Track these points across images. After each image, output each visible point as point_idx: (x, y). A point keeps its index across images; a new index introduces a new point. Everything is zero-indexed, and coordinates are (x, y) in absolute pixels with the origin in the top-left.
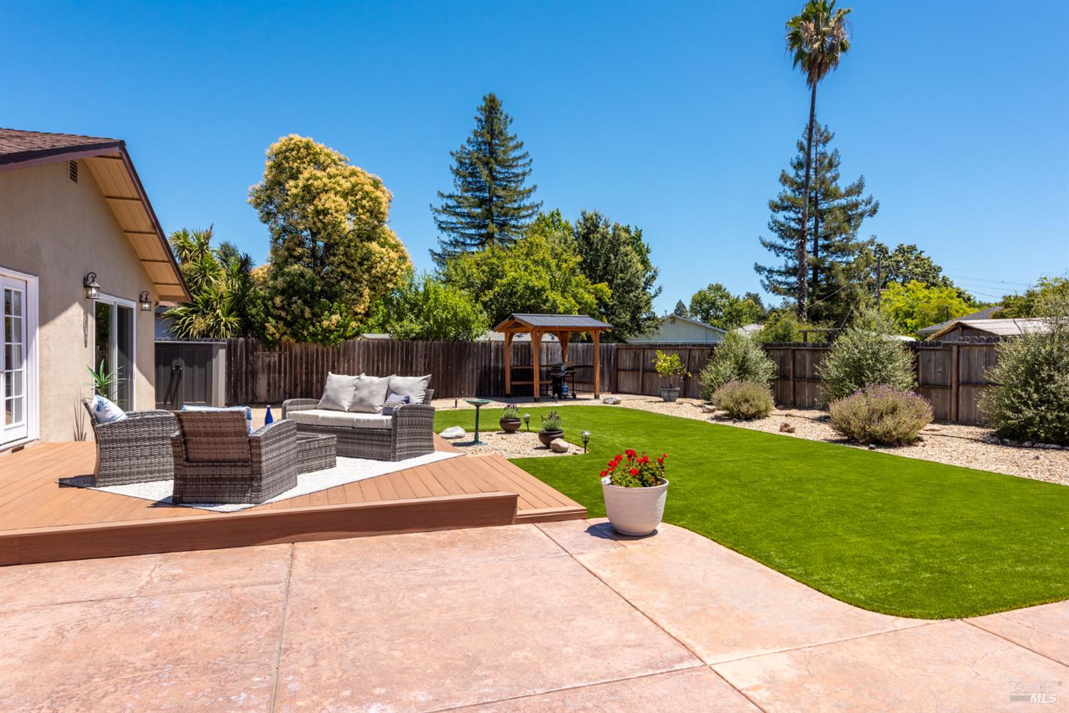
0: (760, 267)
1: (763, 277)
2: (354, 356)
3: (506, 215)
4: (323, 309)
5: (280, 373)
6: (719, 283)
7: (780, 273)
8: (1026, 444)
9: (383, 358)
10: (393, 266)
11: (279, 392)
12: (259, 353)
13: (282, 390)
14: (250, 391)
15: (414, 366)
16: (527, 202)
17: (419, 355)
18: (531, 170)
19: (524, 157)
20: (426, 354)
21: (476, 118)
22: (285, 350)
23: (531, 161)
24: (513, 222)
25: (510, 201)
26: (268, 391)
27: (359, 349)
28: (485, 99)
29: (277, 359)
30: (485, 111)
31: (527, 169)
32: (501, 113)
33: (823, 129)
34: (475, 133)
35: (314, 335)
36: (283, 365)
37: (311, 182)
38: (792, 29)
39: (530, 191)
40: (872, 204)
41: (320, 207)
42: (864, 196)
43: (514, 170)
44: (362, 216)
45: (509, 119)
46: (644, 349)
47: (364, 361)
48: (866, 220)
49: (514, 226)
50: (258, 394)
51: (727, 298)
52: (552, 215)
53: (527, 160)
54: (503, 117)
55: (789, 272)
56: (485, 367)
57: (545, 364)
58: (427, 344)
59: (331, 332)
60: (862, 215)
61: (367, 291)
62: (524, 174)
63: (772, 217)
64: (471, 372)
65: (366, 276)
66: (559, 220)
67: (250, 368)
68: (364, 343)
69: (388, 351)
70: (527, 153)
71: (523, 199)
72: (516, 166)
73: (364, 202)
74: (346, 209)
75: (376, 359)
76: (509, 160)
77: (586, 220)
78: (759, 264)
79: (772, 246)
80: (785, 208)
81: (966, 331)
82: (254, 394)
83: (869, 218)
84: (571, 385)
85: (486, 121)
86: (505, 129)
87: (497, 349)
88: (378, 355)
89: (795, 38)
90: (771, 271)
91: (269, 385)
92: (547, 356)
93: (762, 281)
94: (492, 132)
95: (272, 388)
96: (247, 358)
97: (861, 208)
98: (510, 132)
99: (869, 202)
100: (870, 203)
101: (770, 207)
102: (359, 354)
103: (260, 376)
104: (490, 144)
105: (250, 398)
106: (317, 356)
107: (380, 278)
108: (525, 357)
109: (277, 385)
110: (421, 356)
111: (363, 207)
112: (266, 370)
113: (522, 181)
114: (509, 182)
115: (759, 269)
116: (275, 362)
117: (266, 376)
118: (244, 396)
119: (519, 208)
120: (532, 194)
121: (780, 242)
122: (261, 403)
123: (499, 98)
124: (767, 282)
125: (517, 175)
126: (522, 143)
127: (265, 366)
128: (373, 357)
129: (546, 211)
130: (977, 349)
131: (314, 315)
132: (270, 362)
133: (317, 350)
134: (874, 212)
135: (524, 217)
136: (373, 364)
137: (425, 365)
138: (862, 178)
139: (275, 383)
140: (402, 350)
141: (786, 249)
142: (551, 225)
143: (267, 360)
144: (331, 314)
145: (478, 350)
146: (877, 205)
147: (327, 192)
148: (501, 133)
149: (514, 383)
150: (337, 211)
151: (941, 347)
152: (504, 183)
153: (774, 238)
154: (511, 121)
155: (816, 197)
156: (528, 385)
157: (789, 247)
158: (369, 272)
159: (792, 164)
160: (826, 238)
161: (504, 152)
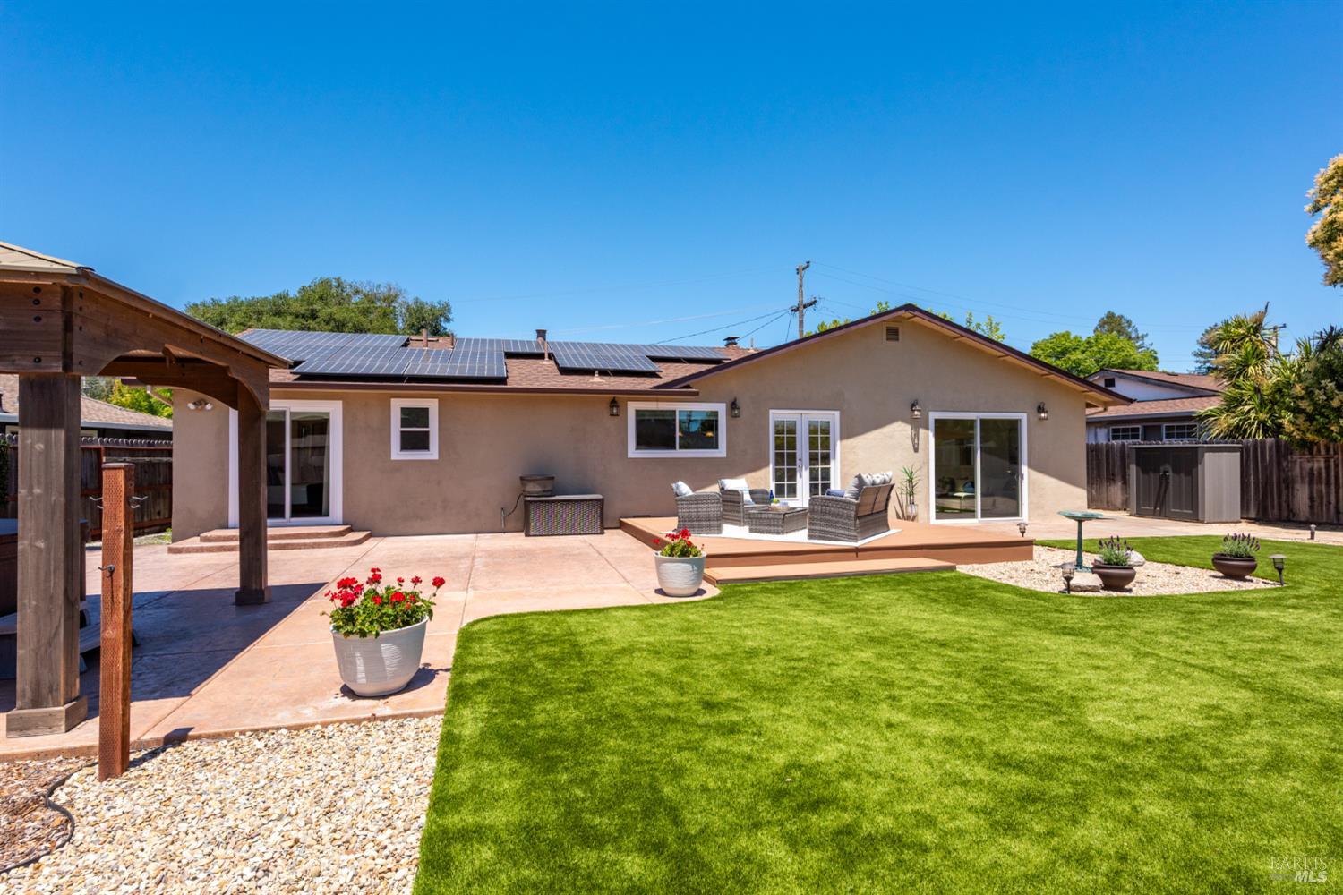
5: (1328, 484)
11: (1328, 509)
12: (1294, 457)
13: (1332, 506)
14: (1284, 505)
22: (1336, 453)
26: (1311, 507)
29: (1322, 464)
36: (1333, 474)
50: (1296, 508)
67: (1283, 475)
82: (1290, 510)
91: (1311, 498)
95: (1316, 504)
96: (1279, 463)
103: (1298, 486)
105: (1285, 514)
109: (1325, 500)
112: (1307, 479)
116: (1320, 469)
117: (1307, 486)
118: (1276, 511)
122: (1301, 522)
127: (1305, 473)
132: (1312, 469)
139: (1321, 498)
143: (1307, 466)
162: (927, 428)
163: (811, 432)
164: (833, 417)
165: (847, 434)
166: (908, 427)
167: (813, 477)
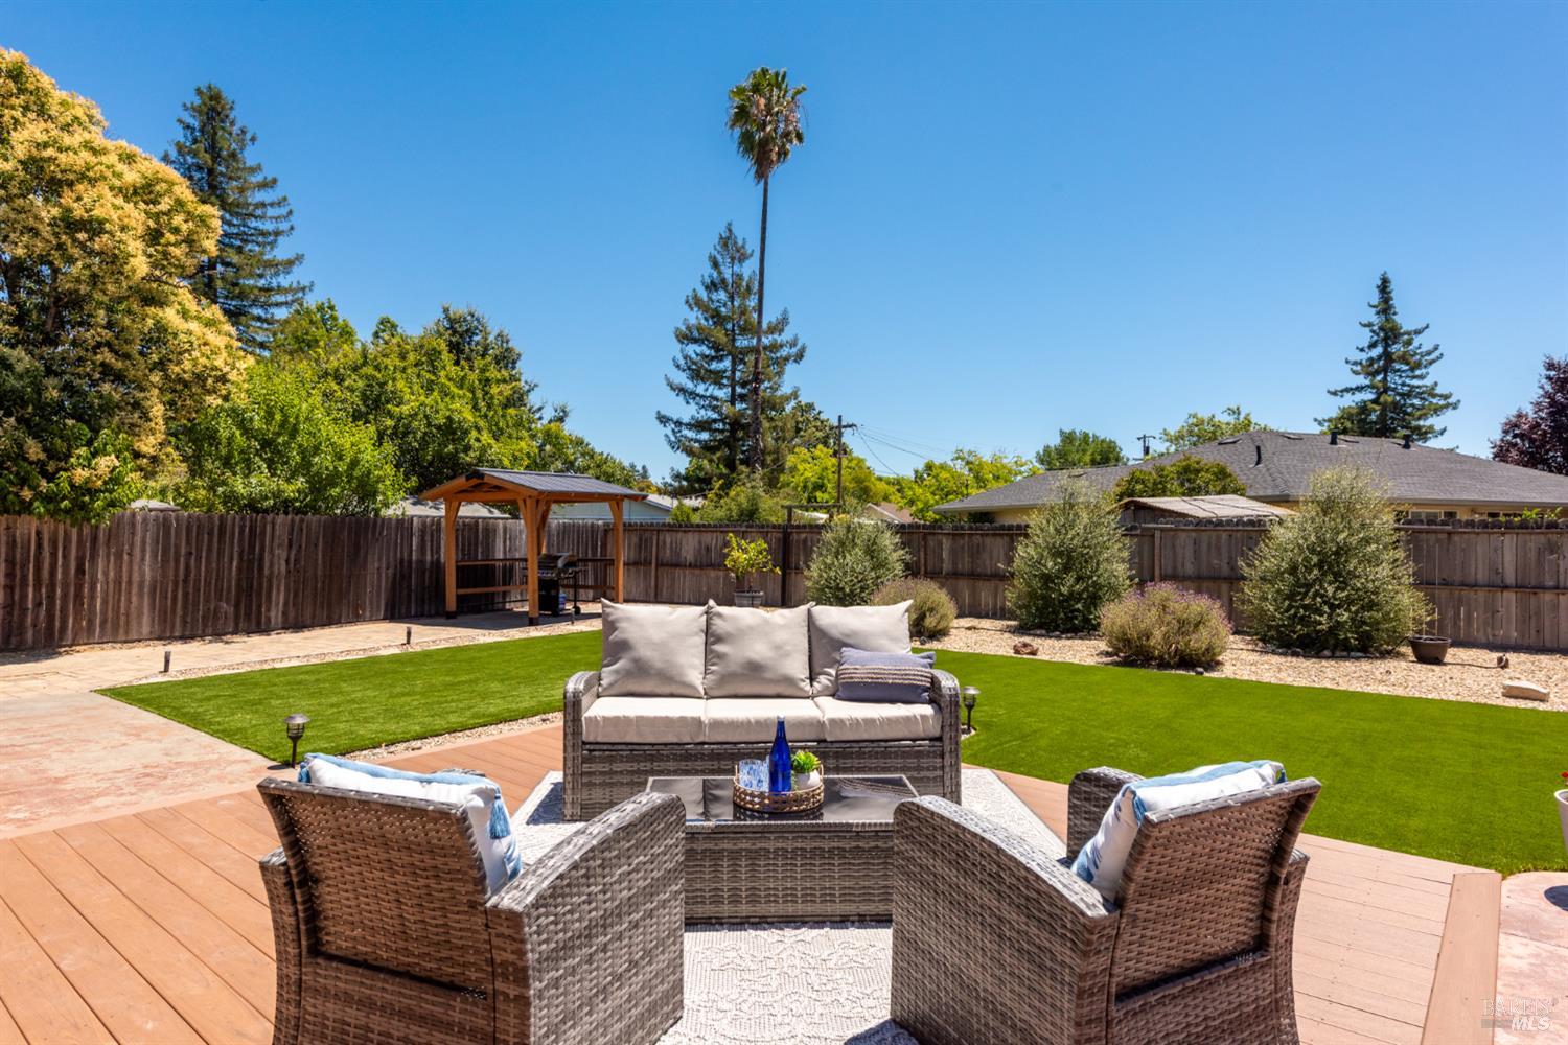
0: (664, 417)
1: (668, 431)
2: (132, 546)
3: (242, 296)
4: (71, 441)
6: (580, 435)
7: (690, 426)
8: (1327, 653)
9: (199, 550)
10: (219, 363)
15: (267, 565)
16: (284, 281)
17: (276, 541)
18: (292, 228)
19: (279, 203)
20: (290, 540)
21: (180, 121)
23: (290, 212)
24: (256, 311)
25: (251, 275)
27: (146, 531)
28: (199, 92)
30: (200, 112)
31: (284, 226)
32: (233, 124)
33: (740, 243)
34: (180, 148)
35: (49, 499)
37: (50, 152)
38: (737, 101)
39: (290, 263)
40: (798, 347)
41: (79, 213)
42: (786, 336)
43: (260, 224)
44: (171, 248)
45: (248, 136)
46: (658, 531)
47: (155, 556)
48: (790, 367)
49: (259, 319)
51: (592, 457)
52: (320, 309)
53: (283, 211)
54: (236, 130)
55: (700, 426)
56: (402, 560)
57: (501, 557)
58: (293, 521)
59: (93, 493)
60: (787, 359)
61: (158, 410)
62: (277, 233)
63: (682, 351)
64: (377, 573)
65: (156, 378)
66: (334, 318)
68: (156, 519)
69: (210, 534)
70: (285, 199)
71: (277, 274)
72: (262, 218)
73: (178, 220)
74: (140, 230)
75: (183, 551)
76: (249, 204)
77: (452, 321)
78: (663, 413)
79: (682, 390)
80: (695, 341)
81: (1142, 513)
83: (795, 364)
84: (571, 591)
85: (202, 130)
86: (242, 150)
87: (423, 531)
88: (188, 542)
89: (742, 114)
90: (678, 423)
92: (505, 542)
93: (667, 436)
94: (213, 149)
97: (784, 352)
98: (250, 157)
99: (793, 344)
100: (795, 345)
101: (677, 337)
102: (144, 543)
104: (211, 172)
106: (39, 546)
107: (186, 384)
108: (470, 545)
110: (280, 546)
111: (176, 230)
113: (273, 244)
114: (246, 242)
115: (663, 420)
119: (267, 290)
120: (295, 269)
121: (690, 385)
123: (228, 95)
124: (673, 438)
125: (263, 234)
126: (274, 181)
128: (177, 547)
129: (311, 301)
130: (1183, 536)
131: (51, 453)
133: (38, 533)
134: (799, 357)
135: (278, 305)
136: (177, 561)
137: (287, 561)
138: (785, 312)
140: (242, 531)
141: (698, 395)
142: (321, 325)
144: (94, 455)
145: (389, 534)
146: (803, 350)
147: (93, 182)
148: (233, 155)
149: (462, 591)
150: (123, 229)
151: (1139, 532)
152: (239, 243)
153: (682, 379)
154: (253, 139)
155: (733, 330)
156: (487, 594)
157: (702, 393)
158: (164, 369)
159: (703, 282)
160: (744, 385)
161: (242, 191)
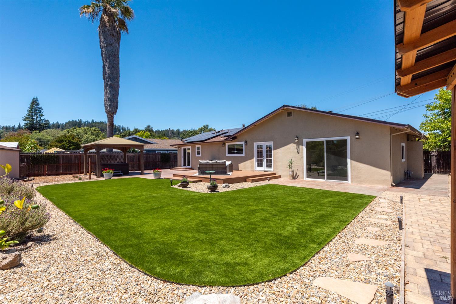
162: (303, 145)
163: (267, 148)
164: (271, 143)
165: (275, 148)
166: (296, 145)
167: (267, 161)
